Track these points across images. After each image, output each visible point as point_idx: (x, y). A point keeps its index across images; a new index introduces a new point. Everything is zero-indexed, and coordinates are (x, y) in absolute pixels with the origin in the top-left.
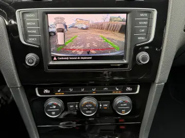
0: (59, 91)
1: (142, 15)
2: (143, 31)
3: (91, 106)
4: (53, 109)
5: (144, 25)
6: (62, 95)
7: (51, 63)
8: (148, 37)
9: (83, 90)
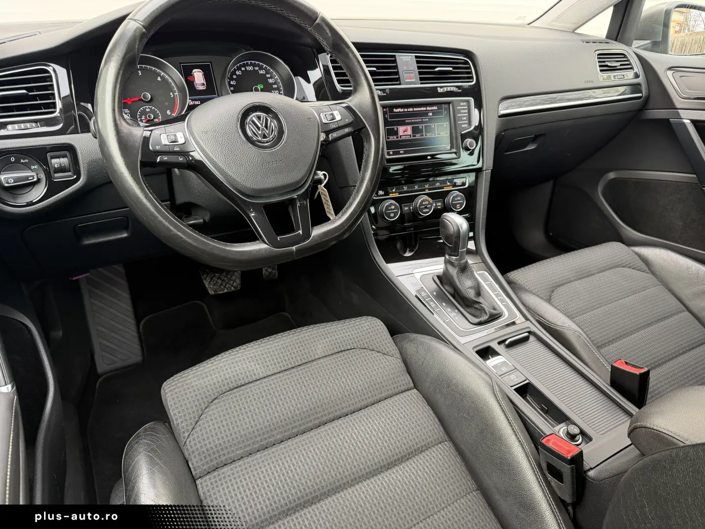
0: (394, 191)
1: (462, 104)
2: (465, 118)
3: (427, 203)
4: (392, 209)
5: (465, 113)
6: (397, 195)
7: (388, 157)
8: (470, 124)
9: (416, 187)
